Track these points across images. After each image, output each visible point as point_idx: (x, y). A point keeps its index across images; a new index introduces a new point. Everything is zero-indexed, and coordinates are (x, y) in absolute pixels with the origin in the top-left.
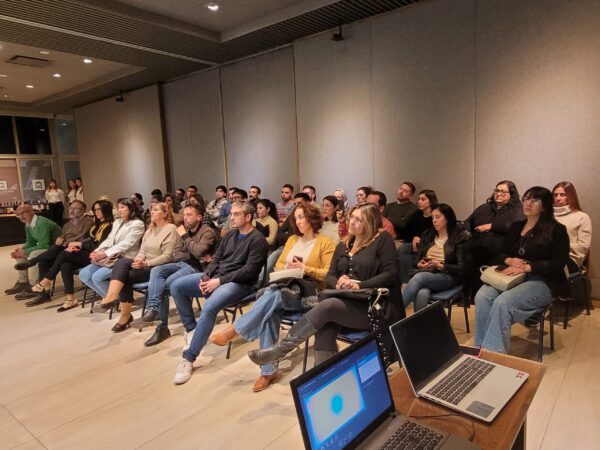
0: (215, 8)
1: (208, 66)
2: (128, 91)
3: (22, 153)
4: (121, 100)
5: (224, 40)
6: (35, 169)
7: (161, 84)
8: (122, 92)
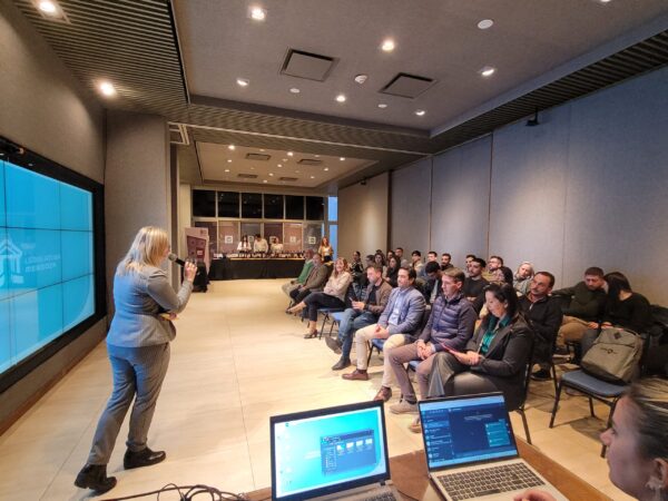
0: (422, 113)
1: (422, 156)
2: (370, 177)
3: (308, 218)
4: (364, 184)
5: (432, 136)
6: (311, 230)
7: (391, 171)
8: (365, 178)
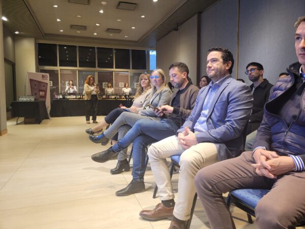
2: (182, 23)
3: (133, 69)
7: (200, 13)
8: (178, 25)
